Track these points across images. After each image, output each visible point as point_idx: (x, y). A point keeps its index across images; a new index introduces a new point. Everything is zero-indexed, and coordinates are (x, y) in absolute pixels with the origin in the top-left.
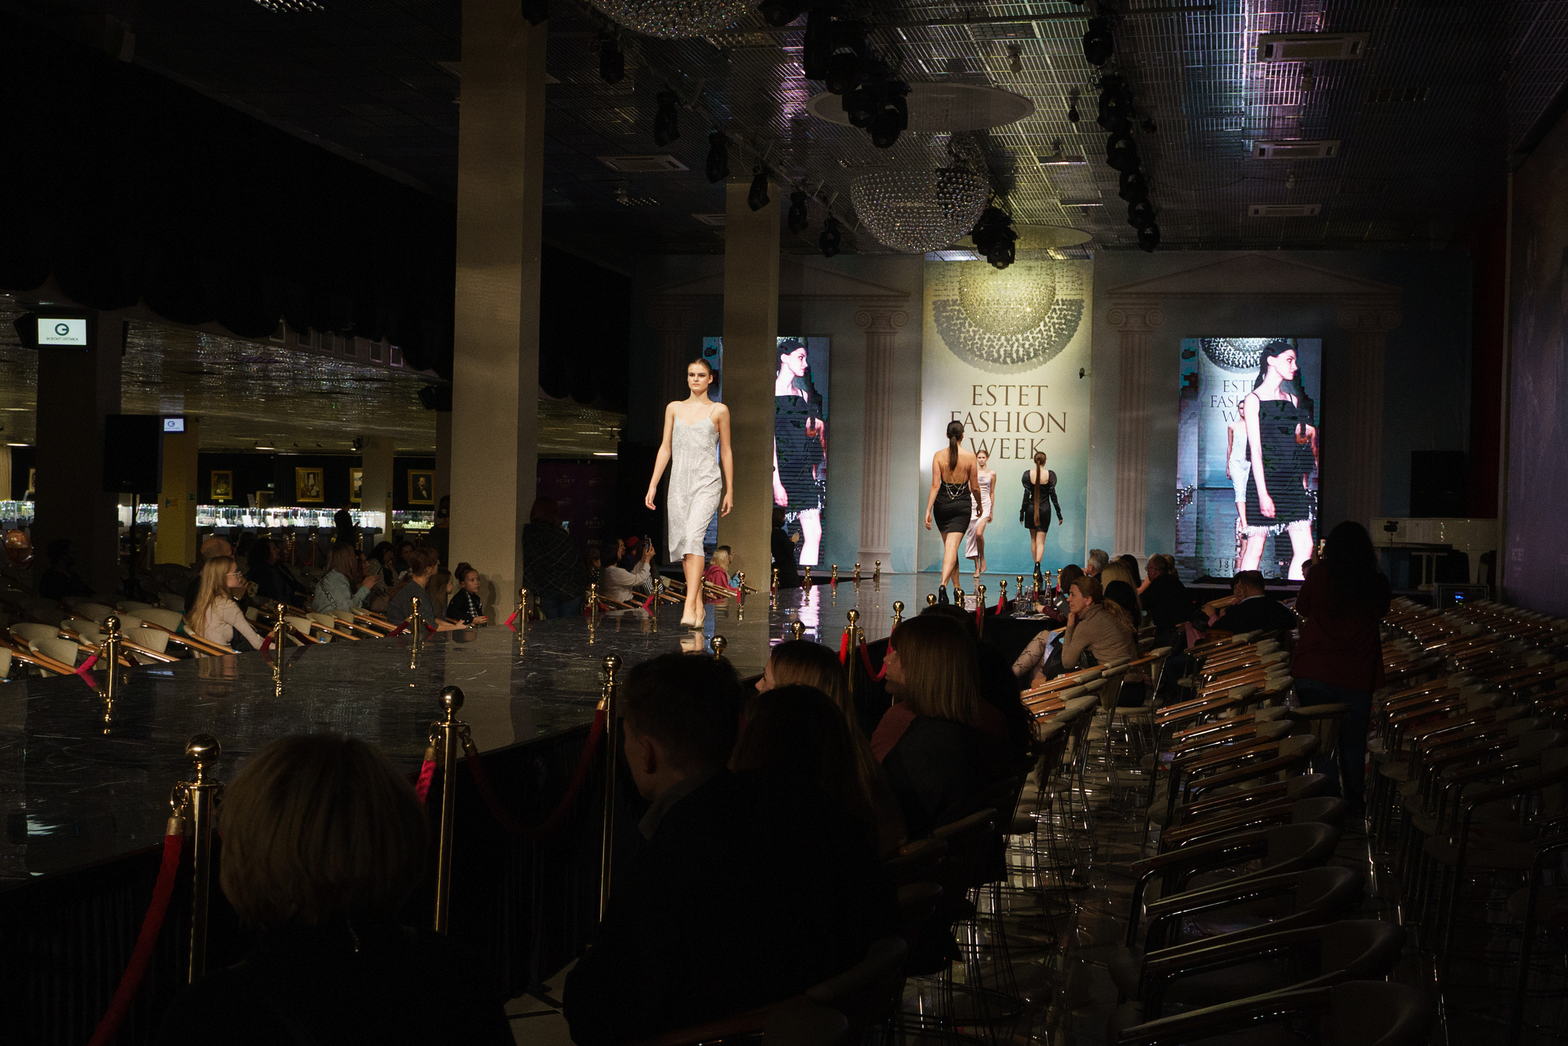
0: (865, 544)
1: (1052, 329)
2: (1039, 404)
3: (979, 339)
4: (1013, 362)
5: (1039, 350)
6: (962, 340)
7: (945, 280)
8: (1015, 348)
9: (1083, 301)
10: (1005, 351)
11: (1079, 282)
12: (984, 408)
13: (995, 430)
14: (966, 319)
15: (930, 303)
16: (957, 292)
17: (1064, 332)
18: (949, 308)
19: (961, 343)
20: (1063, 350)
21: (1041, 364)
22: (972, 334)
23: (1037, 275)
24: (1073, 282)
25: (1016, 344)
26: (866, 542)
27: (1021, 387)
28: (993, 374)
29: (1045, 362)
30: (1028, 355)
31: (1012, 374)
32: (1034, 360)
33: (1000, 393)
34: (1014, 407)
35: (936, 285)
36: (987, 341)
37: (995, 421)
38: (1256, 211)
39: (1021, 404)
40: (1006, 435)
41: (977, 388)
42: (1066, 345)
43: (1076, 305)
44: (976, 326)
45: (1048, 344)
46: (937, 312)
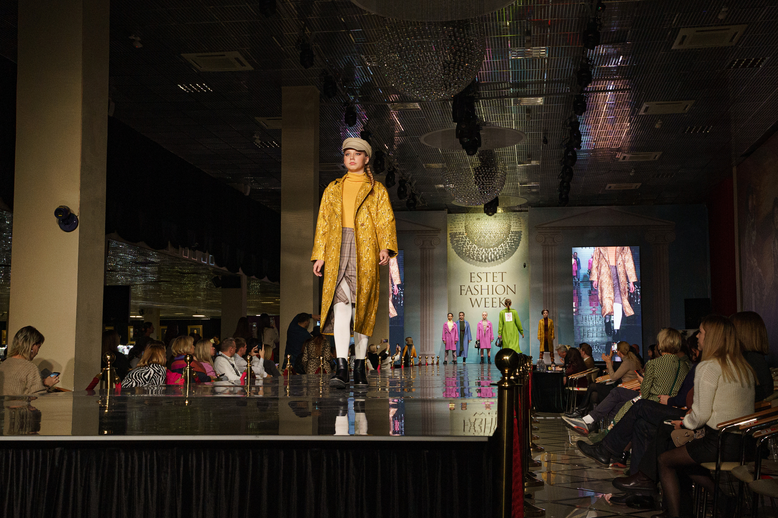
1: (507, 245)
2: (502, 281)
4: (489, 261)
6: (464, 251)
8: (490, 255)
9: (521, 232)
10: (485, 256)
11: (519, 223)
12: (476, 283)
13: (481, 294)
15: (448, 234)
20: (513, 255)
21: (502, 262)
22: (469, 248)
23: (499, 220)
25: (490, 253)
26: (423, 349)
27: (493, 273)
28: (480, 267)
29: (504, 261)
30: (496, 258)
31: (489, 267)
32: (499, 260)
33: (483, 276)
34: (490, 283)
37: (481, 289)
38: (610, 187)
39: (493, 281)
40: (487, 296)
41: (472, 274)
42: (514, 253)
43: (519, 234)
44: (472, 244)
45: (505, 252)
46: (452, 238)
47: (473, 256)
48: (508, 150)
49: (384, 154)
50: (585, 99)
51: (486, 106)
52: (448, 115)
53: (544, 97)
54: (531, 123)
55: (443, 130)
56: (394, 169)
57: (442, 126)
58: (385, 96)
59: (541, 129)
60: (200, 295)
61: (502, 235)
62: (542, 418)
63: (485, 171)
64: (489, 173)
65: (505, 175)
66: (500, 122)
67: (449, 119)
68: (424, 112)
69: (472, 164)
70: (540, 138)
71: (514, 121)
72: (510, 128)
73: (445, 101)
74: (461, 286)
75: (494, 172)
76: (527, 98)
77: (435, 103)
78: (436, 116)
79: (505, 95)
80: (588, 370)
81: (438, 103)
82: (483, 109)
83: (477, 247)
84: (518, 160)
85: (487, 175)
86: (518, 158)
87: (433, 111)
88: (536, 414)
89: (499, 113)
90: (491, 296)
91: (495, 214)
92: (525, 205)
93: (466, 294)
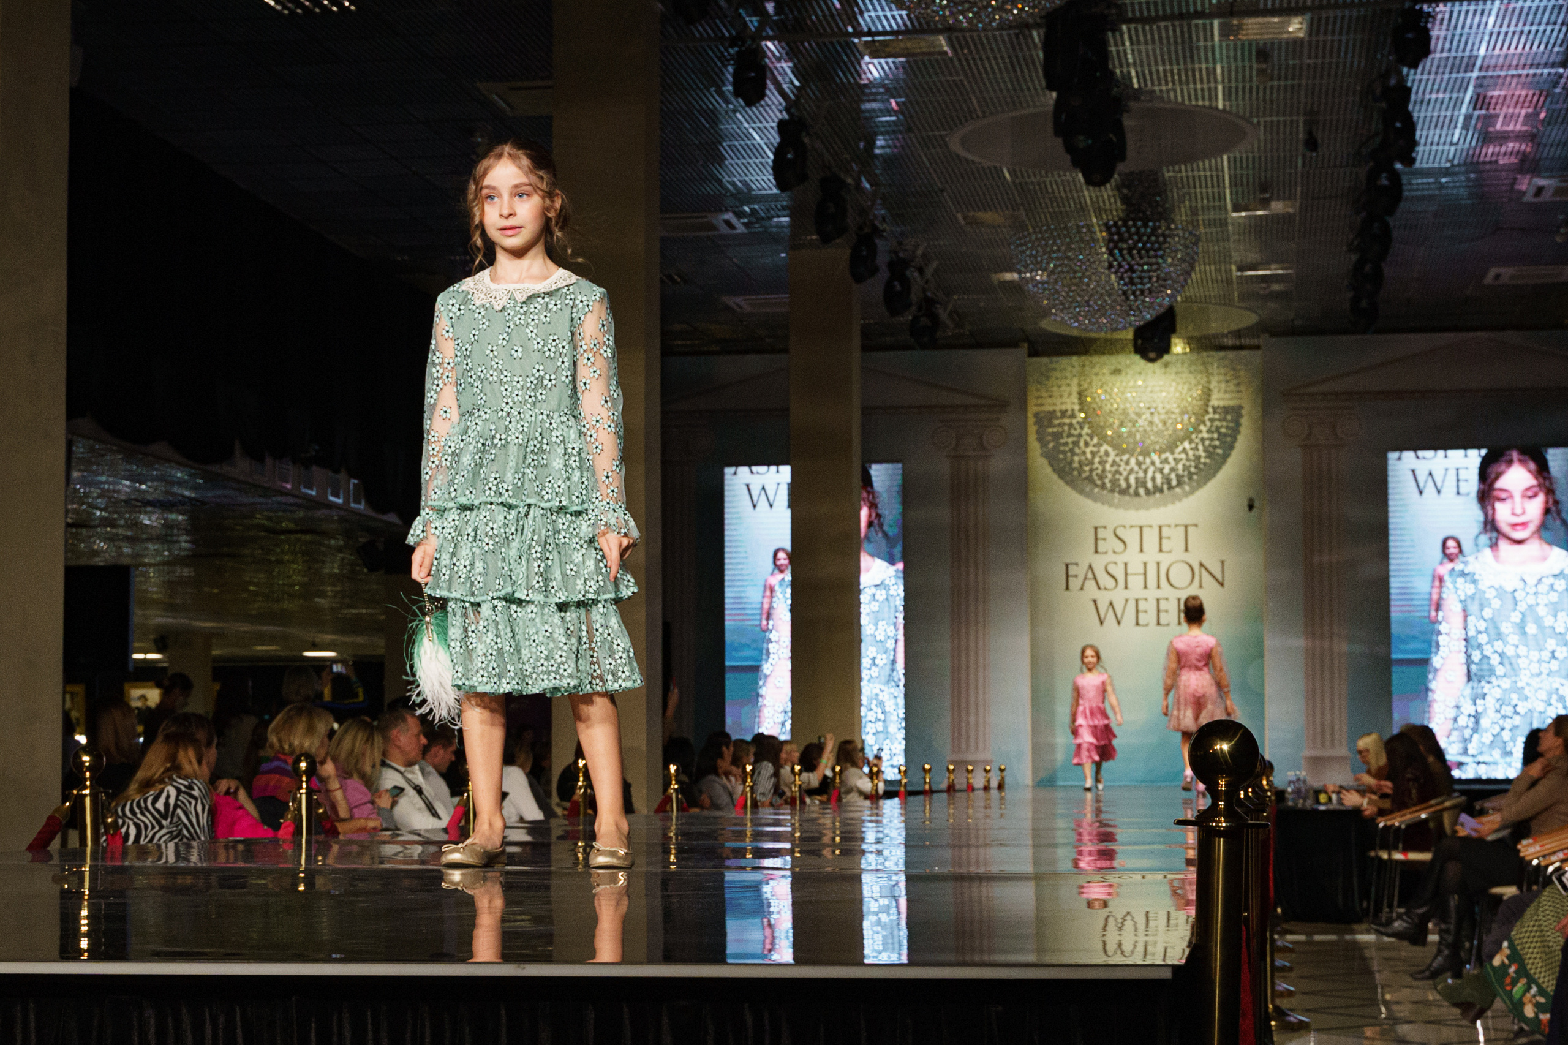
0: (956, 747)
1: (1201, 447)
2: (1186, 550)
3: (1100, 463)
4: (1148, 492)
5: (1183, 476)
7: (1050, 383)
8: (1150, 474)
9: (1240, 407)
10: (1137, 479)
11: (1235, 382)
13: (1126, 587)
14: (1080, 435)
15: (1030, 415)
16: (1075, 398)
17: (1217, 451)
18: (1056, 422)
19: (1074, 469)
20: (1217, 475)
21: (1186, 495)
23: (1177, 373)
24: (1227, 382)
25: (1152, 469)
26: (960, 747)
27: (1160, 527)
28: (1121, 512)
29: (1193, 491)
30: (1169, 481)
31: (1147, 509)
32: (1178, 490)
33: (1131, 537)
34: (1152, 554)
35: (1038, 390)
36: (1112, 466)
37: (1126, 575)
38: (1498, 276)
39: (1161, 550)
40: (1142, 594)
41: (1100, 531)
42: (1220, 469)
43: (1233, 413)
44: (1098, 445)
45: (1196, 467)
46: (1041, 427)
48: (1205, 170)
49: (843, 182)
50: (1427, 22)
51: (1139, 43)
52: (1029, 71)
53: (1308, 16)
54: (1272, 93)
55: (1014, 114)
56: (875, 229)
57: (1014, 102)
58: (849, 18)
59: (1298, 108)
60: (322, 594)
61: (1186, 417)
62: (1302, 938)
63: (1137, 233)
64: (1149, 237)
65: (1196, 244)
66: (1182, 90)
67: (1032, 80)
68: (960, 60)
69: (1099, 211)
70: (1297, 133)
71: (1220, 87)
72: (1210, 107)
73: (1023, 26)
74: (1067, 566)
75: (1163, 235)
76: (1260, 20)
77: (994, 37)
78: (994, 73)
79: (1196, 12)
80: (1433, 802)
81: (1001, 36)
82: (1133, 51)
83: (1112, 453)
84: (1231, 199)
85: (1144, 245)
86: (1231, 194)
87: (988, 58)
88: (1286, 926)
89: (1178, 64)
90: (1153, 594)
91: (1166, 357)
92: (1250, 331)
93: (1082, 589)
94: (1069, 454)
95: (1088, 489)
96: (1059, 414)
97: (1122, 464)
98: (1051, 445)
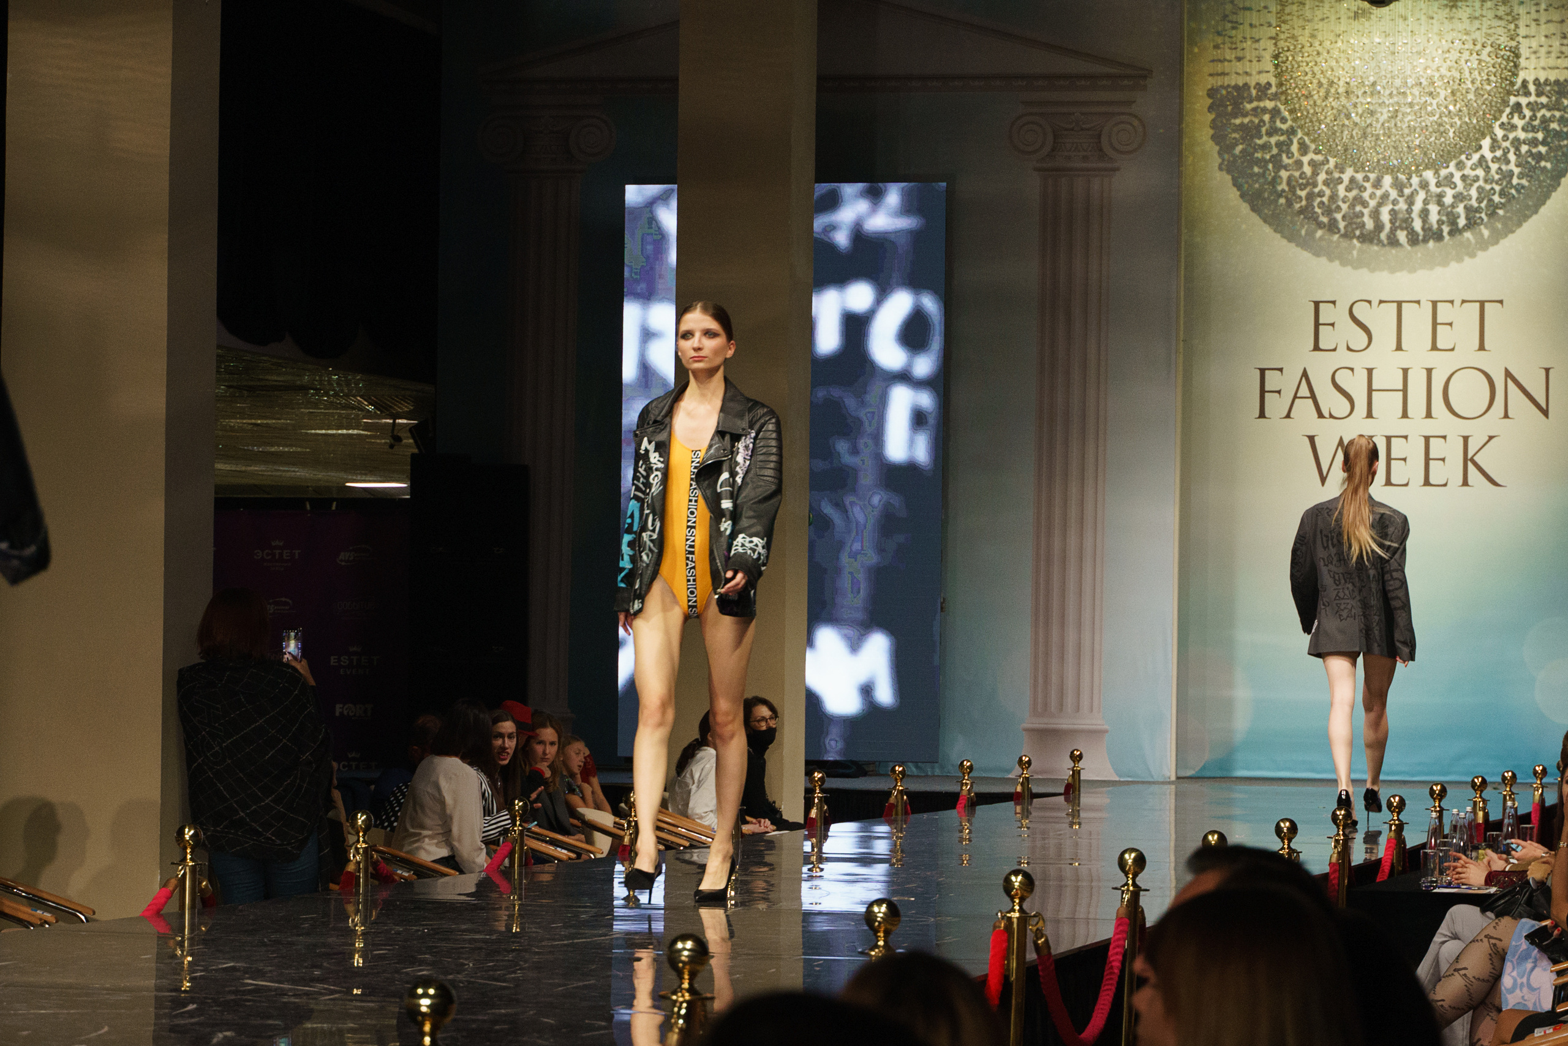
0: (1042, 707)
1: (1512, 157)
2: (1482, 347)
3: (1326, 183)
4: (1414, 240)
5: (1478, 210)
6: (1283, 186)
7: (1238, 34)
8: (1418, 206)
10: (1393, 213)
12: (1343, 358)
13: (1370, 415)
14: (1292, 132)
15: (1197, 95)
16: (1268, 64)
17: (1543, 164)
18: (1249, 106)
19: (1280, 195)
20: (1543, 210)
21: (1484, 245)
22: (1307, 170)
23: (1472, 18)
25: (1421, 195)
26: (1046, 705)
27: (1434, 304)
28: (1364, 272)
29: (1497, 237)
30: (1453, 220)
31: (1412, 270)
32: (1468, 235)
33: (1382, 321)
34: (1418, 354)
35: (1216, 47)
36: (1348, 189)
37: (1370, 390)
39: (1434, 348)
41: (1324, 309)
42: (1546, 196)
44: (1325, 150)
45: (1502, 194)
46: (1218, 116)
47: (1328, 212)
74: (1262, 371)
83: (1350, 168)
90: (1415, 426)
93: (1288, 416)
94: (1270, 166)
95: (1303, 232)
96: (1254, 92)
97: (1367, 185)
98: (1240, 147)
